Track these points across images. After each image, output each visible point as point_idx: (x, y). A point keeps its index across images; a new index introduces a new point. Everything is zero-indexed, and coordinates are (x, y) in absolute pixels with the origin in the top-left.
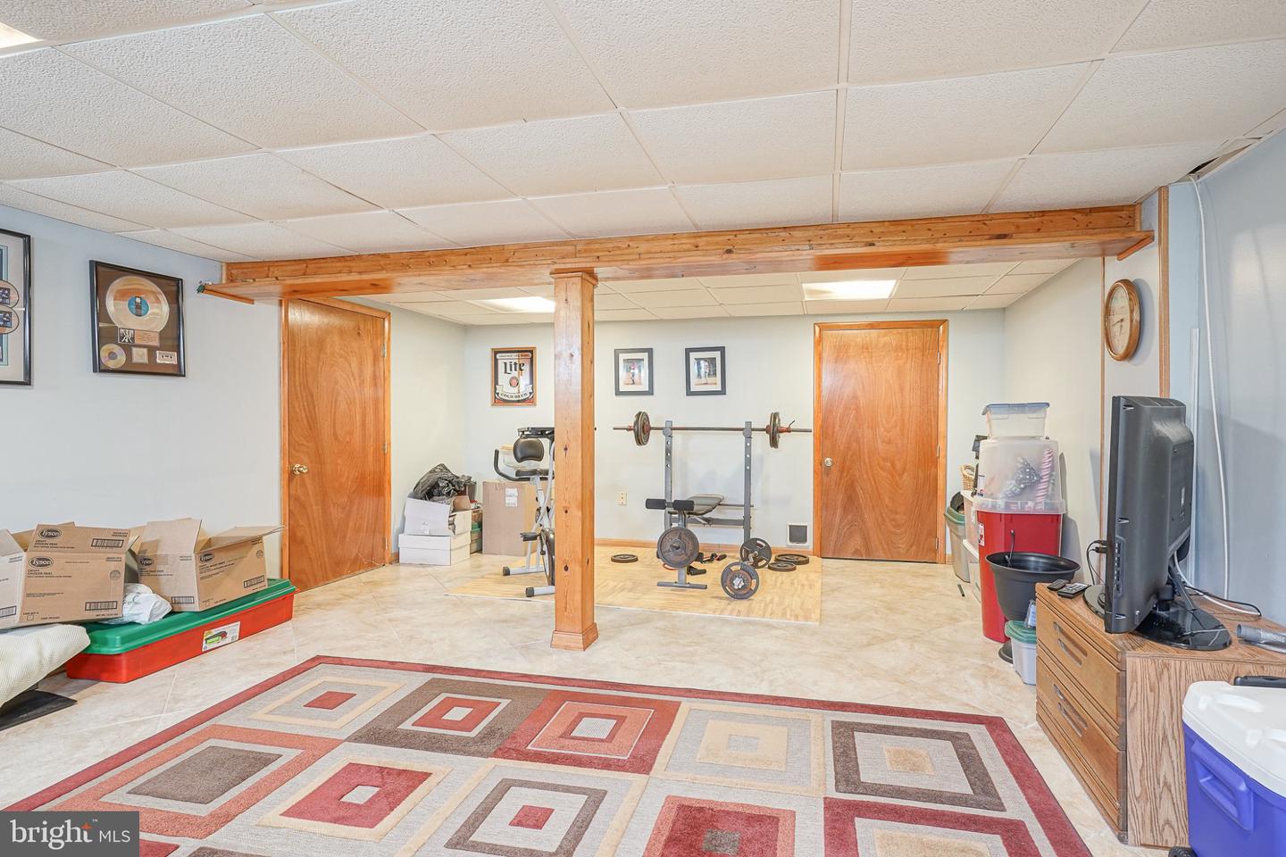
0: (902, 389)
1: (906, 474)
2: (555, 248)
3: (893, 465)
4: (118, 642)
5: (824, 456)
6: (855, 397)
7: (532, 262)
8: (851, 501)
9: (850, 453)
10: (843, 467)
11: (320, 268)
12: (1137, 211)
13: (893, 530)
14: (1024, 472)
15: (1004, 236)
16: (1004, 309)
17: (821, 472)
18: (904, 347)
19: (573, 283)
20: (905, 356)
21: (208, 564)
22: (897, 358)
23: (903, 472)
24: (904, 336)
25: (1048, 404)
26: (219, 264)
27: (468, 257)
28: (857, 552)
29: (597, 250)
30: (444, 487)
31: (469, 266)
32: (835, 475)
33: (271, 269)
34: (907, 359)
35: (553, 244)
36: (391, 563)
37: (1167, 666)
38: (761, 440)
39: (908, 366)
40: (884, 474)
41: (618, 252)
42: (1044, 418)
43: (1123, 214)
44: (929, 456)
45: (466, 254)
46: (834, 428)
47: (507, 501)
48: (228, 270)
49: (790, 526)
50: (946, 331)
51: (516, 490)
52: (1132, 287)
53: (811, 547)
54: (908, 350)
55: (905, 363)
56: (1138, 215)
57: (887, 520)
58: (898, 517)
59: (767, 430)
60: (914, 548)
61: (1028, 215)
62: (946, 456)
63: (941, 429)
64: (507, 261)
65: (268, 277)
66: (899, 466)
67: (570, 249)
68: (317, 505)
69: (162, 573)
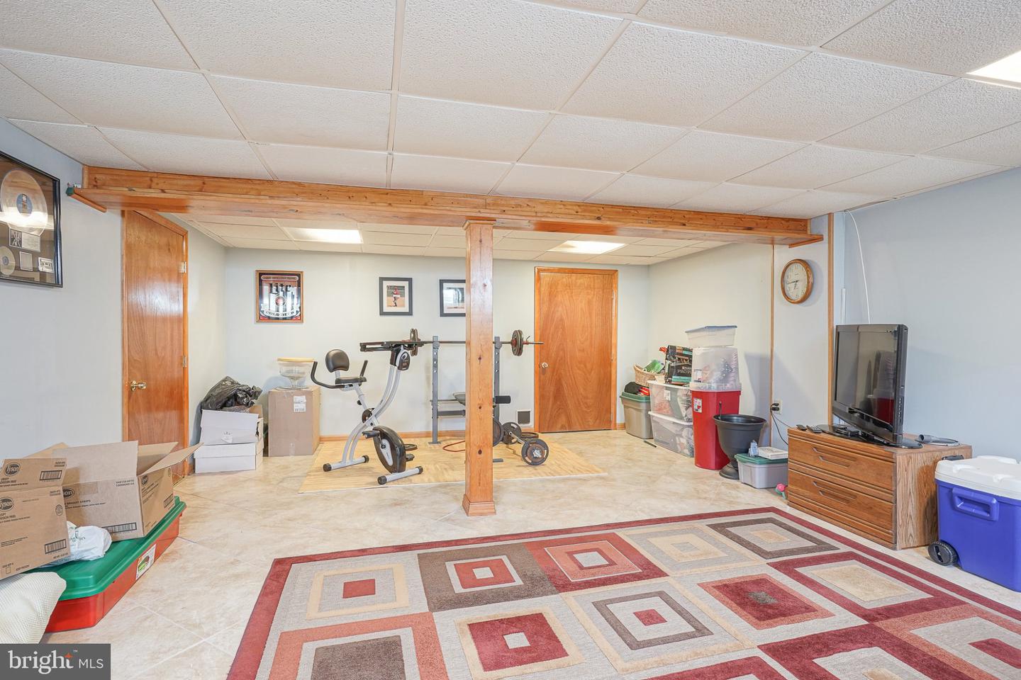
0: (590, 314)
1: (593, 372)
2: (469, 199)
3: (585, 366)
4: (92, 582)
5: (541, 362)
6: (562, 320)
7: (448, 208)
8: (558, 393)
9: (559, 358)
10: (554, 369)
11: (221, 187)
12: (809, 223)
13: (585, 409)
14: (725, 367)
15: (750, 229)
16: (649, 266)
17: (540, 372)
18: (592, 286)
19: (486, 229)
20: (592, 293)
21: (146, 487)
22: (588, 294)
23: (592, 370)
24: (592, 279)
25: (736, 327)
26: (81, 166)
27: (388, 196)
28: (563, 427)
29: (503, 205)
30: (243, 398)
31: (390, 204)
32: (549, 374)
33: (155, 180)
34: (594, 294)
35: (467, 196)
36: (189, 475)
37: (911, 458)
38: (506, 350)
39: (594, 300)
40: (580, 372)
41: (520, 209)
42: (734, 334)
43: (803, 224)
44: (606, 360)
45: (387, 194)
46: (548, 341)
47: (295, 408)
48: (89, 173)
49: (519, 412)
50: (616, 278)
51: (304, 397)
52: (805, 264)
53: (533, 426)
54: (594, 289)
55: (593, 298)
56: (809, 226)
57: (582, 404)
58: (588, 401)
59: (511, 343)
60: (598, 421)
61: (762, 218)
62: (616, 359)
63: (613, 341)
64: (426, 204)
65: (150, 188)
66: (589, 366)
67: (481, 201)
68: (145, 421)
69: (87, 504)
